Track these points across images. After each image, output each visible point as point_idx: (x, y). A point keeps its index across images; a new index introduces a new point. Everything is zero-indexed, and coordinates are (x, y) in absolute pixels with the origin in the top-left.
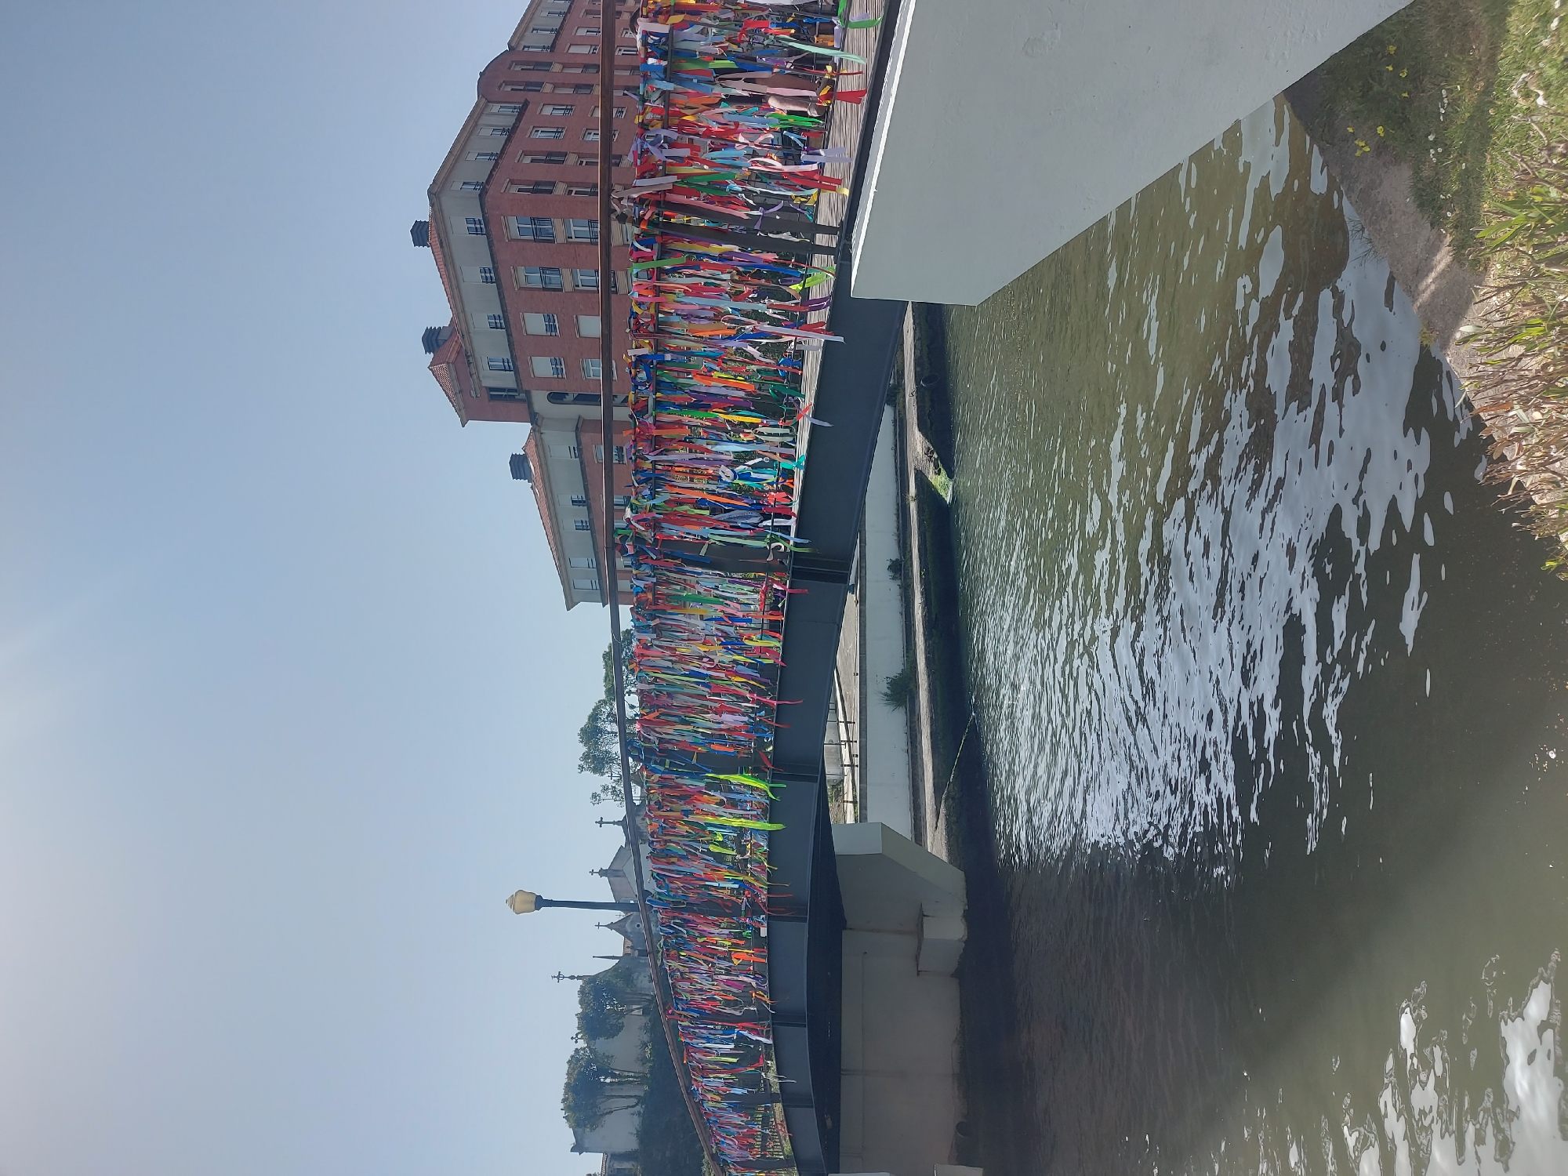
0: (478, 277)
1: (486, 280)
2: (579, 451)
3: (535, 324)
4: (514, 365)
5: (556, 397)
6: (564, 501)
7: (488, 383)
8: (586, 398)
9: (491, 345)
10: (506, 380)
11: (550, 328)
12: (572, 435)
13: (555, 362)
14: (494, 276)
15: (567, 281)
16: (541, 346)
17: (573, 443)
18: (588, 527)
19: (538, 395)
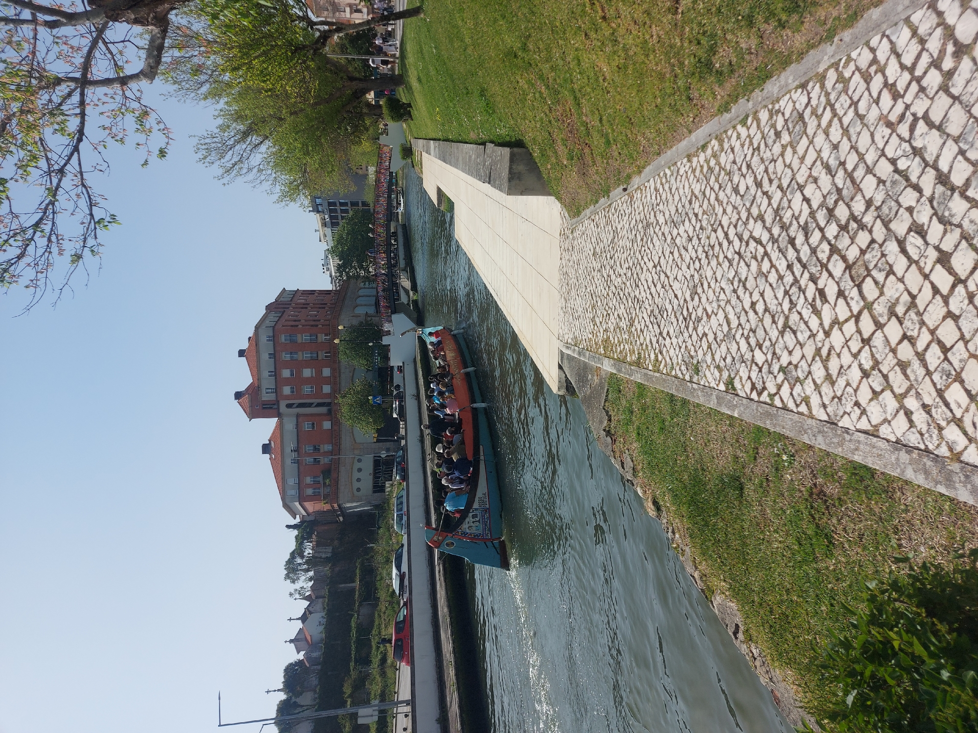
0: (267, 357)
1: (270, 358)
2: (297, 426)
3: (286, 373)
4: (277, 390)
5: (289, 406)
6: (288, 450)
7: (264, 399)
8: (301, 405)
9: (268, 383)
10: (272, 397)
11: (292, 374)
12: (295, 419)
13: (292, 388)
14: (273, 356)
15: (300, 356)
16: (287, 382)
17: (295, 422)
18: (297, 462)
19: (283, 404)
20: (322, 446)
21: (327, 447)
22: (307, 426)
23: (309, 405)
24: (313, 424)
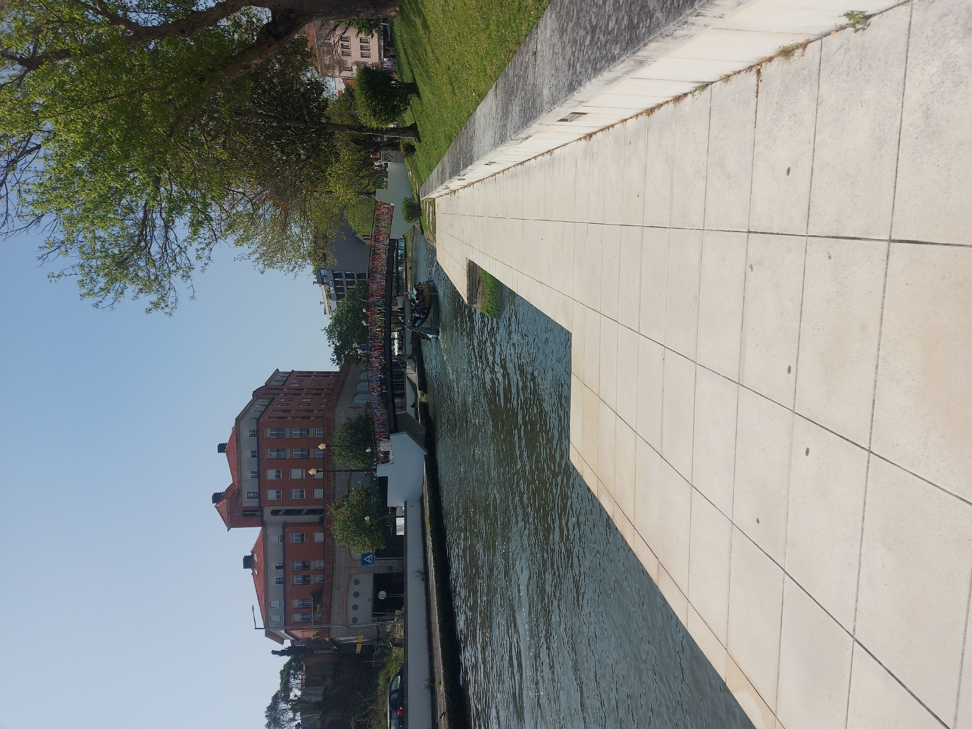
0: (249, 454)
1: (253, 456)
2: (283, 538)
3: (271, 474)
4: (260, 495)
5: (275, 513)
6: (272, 566)
7: (245, 505)
8: (289, 512)
9: (250, 486)
10: (254, 503)
11: (278, 476)
12: (281, 529)
13: (278, 492)
14: (257, 454)
15: (288, 454)
16: (272, 485)
17: (281, 533)
18: (283, 581)
19: (267, 511)
20: (312, 563)
21: (318, 564)
22: (294, 538)
23: (299, 512)
24: (302, 535)
